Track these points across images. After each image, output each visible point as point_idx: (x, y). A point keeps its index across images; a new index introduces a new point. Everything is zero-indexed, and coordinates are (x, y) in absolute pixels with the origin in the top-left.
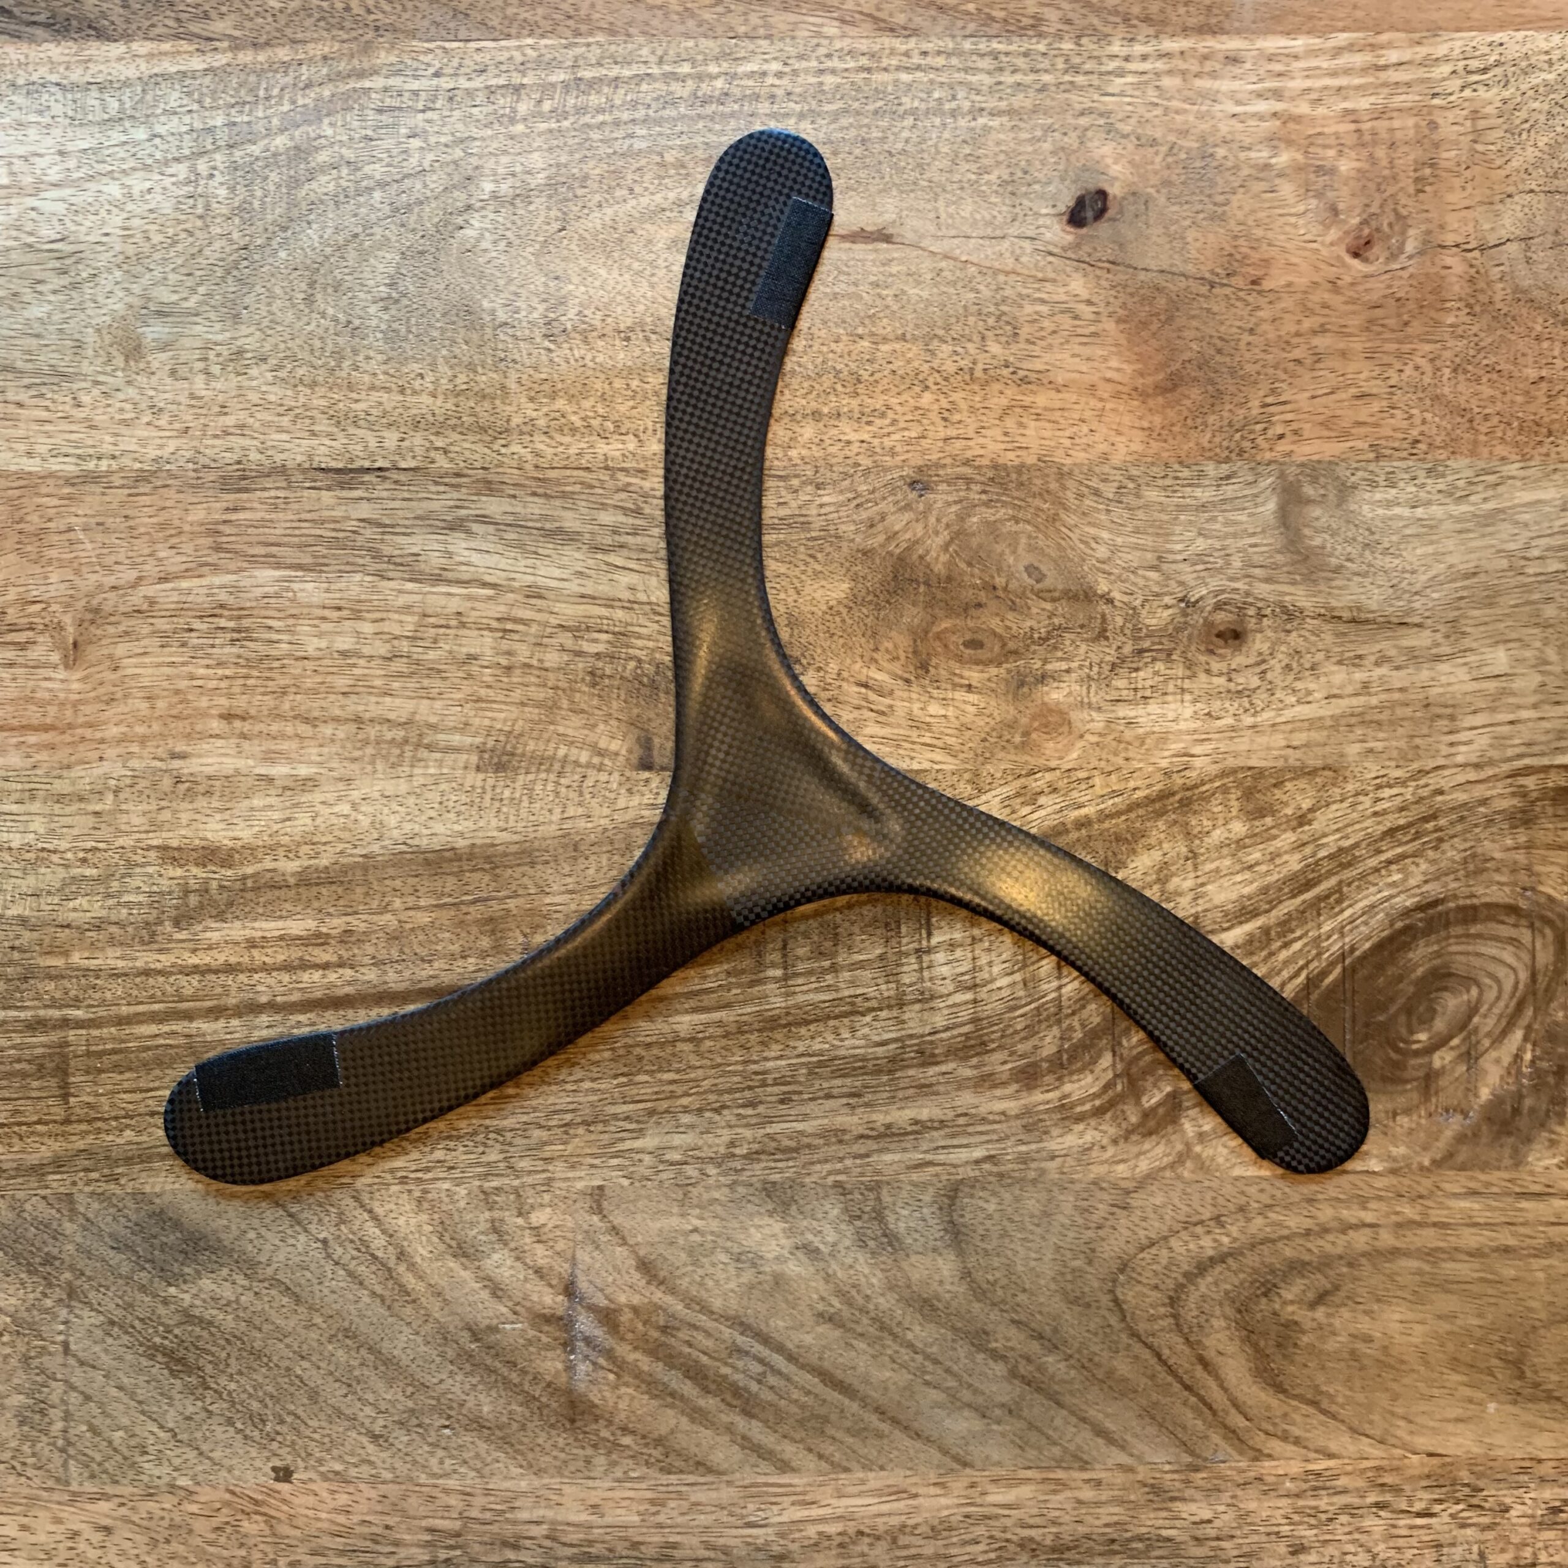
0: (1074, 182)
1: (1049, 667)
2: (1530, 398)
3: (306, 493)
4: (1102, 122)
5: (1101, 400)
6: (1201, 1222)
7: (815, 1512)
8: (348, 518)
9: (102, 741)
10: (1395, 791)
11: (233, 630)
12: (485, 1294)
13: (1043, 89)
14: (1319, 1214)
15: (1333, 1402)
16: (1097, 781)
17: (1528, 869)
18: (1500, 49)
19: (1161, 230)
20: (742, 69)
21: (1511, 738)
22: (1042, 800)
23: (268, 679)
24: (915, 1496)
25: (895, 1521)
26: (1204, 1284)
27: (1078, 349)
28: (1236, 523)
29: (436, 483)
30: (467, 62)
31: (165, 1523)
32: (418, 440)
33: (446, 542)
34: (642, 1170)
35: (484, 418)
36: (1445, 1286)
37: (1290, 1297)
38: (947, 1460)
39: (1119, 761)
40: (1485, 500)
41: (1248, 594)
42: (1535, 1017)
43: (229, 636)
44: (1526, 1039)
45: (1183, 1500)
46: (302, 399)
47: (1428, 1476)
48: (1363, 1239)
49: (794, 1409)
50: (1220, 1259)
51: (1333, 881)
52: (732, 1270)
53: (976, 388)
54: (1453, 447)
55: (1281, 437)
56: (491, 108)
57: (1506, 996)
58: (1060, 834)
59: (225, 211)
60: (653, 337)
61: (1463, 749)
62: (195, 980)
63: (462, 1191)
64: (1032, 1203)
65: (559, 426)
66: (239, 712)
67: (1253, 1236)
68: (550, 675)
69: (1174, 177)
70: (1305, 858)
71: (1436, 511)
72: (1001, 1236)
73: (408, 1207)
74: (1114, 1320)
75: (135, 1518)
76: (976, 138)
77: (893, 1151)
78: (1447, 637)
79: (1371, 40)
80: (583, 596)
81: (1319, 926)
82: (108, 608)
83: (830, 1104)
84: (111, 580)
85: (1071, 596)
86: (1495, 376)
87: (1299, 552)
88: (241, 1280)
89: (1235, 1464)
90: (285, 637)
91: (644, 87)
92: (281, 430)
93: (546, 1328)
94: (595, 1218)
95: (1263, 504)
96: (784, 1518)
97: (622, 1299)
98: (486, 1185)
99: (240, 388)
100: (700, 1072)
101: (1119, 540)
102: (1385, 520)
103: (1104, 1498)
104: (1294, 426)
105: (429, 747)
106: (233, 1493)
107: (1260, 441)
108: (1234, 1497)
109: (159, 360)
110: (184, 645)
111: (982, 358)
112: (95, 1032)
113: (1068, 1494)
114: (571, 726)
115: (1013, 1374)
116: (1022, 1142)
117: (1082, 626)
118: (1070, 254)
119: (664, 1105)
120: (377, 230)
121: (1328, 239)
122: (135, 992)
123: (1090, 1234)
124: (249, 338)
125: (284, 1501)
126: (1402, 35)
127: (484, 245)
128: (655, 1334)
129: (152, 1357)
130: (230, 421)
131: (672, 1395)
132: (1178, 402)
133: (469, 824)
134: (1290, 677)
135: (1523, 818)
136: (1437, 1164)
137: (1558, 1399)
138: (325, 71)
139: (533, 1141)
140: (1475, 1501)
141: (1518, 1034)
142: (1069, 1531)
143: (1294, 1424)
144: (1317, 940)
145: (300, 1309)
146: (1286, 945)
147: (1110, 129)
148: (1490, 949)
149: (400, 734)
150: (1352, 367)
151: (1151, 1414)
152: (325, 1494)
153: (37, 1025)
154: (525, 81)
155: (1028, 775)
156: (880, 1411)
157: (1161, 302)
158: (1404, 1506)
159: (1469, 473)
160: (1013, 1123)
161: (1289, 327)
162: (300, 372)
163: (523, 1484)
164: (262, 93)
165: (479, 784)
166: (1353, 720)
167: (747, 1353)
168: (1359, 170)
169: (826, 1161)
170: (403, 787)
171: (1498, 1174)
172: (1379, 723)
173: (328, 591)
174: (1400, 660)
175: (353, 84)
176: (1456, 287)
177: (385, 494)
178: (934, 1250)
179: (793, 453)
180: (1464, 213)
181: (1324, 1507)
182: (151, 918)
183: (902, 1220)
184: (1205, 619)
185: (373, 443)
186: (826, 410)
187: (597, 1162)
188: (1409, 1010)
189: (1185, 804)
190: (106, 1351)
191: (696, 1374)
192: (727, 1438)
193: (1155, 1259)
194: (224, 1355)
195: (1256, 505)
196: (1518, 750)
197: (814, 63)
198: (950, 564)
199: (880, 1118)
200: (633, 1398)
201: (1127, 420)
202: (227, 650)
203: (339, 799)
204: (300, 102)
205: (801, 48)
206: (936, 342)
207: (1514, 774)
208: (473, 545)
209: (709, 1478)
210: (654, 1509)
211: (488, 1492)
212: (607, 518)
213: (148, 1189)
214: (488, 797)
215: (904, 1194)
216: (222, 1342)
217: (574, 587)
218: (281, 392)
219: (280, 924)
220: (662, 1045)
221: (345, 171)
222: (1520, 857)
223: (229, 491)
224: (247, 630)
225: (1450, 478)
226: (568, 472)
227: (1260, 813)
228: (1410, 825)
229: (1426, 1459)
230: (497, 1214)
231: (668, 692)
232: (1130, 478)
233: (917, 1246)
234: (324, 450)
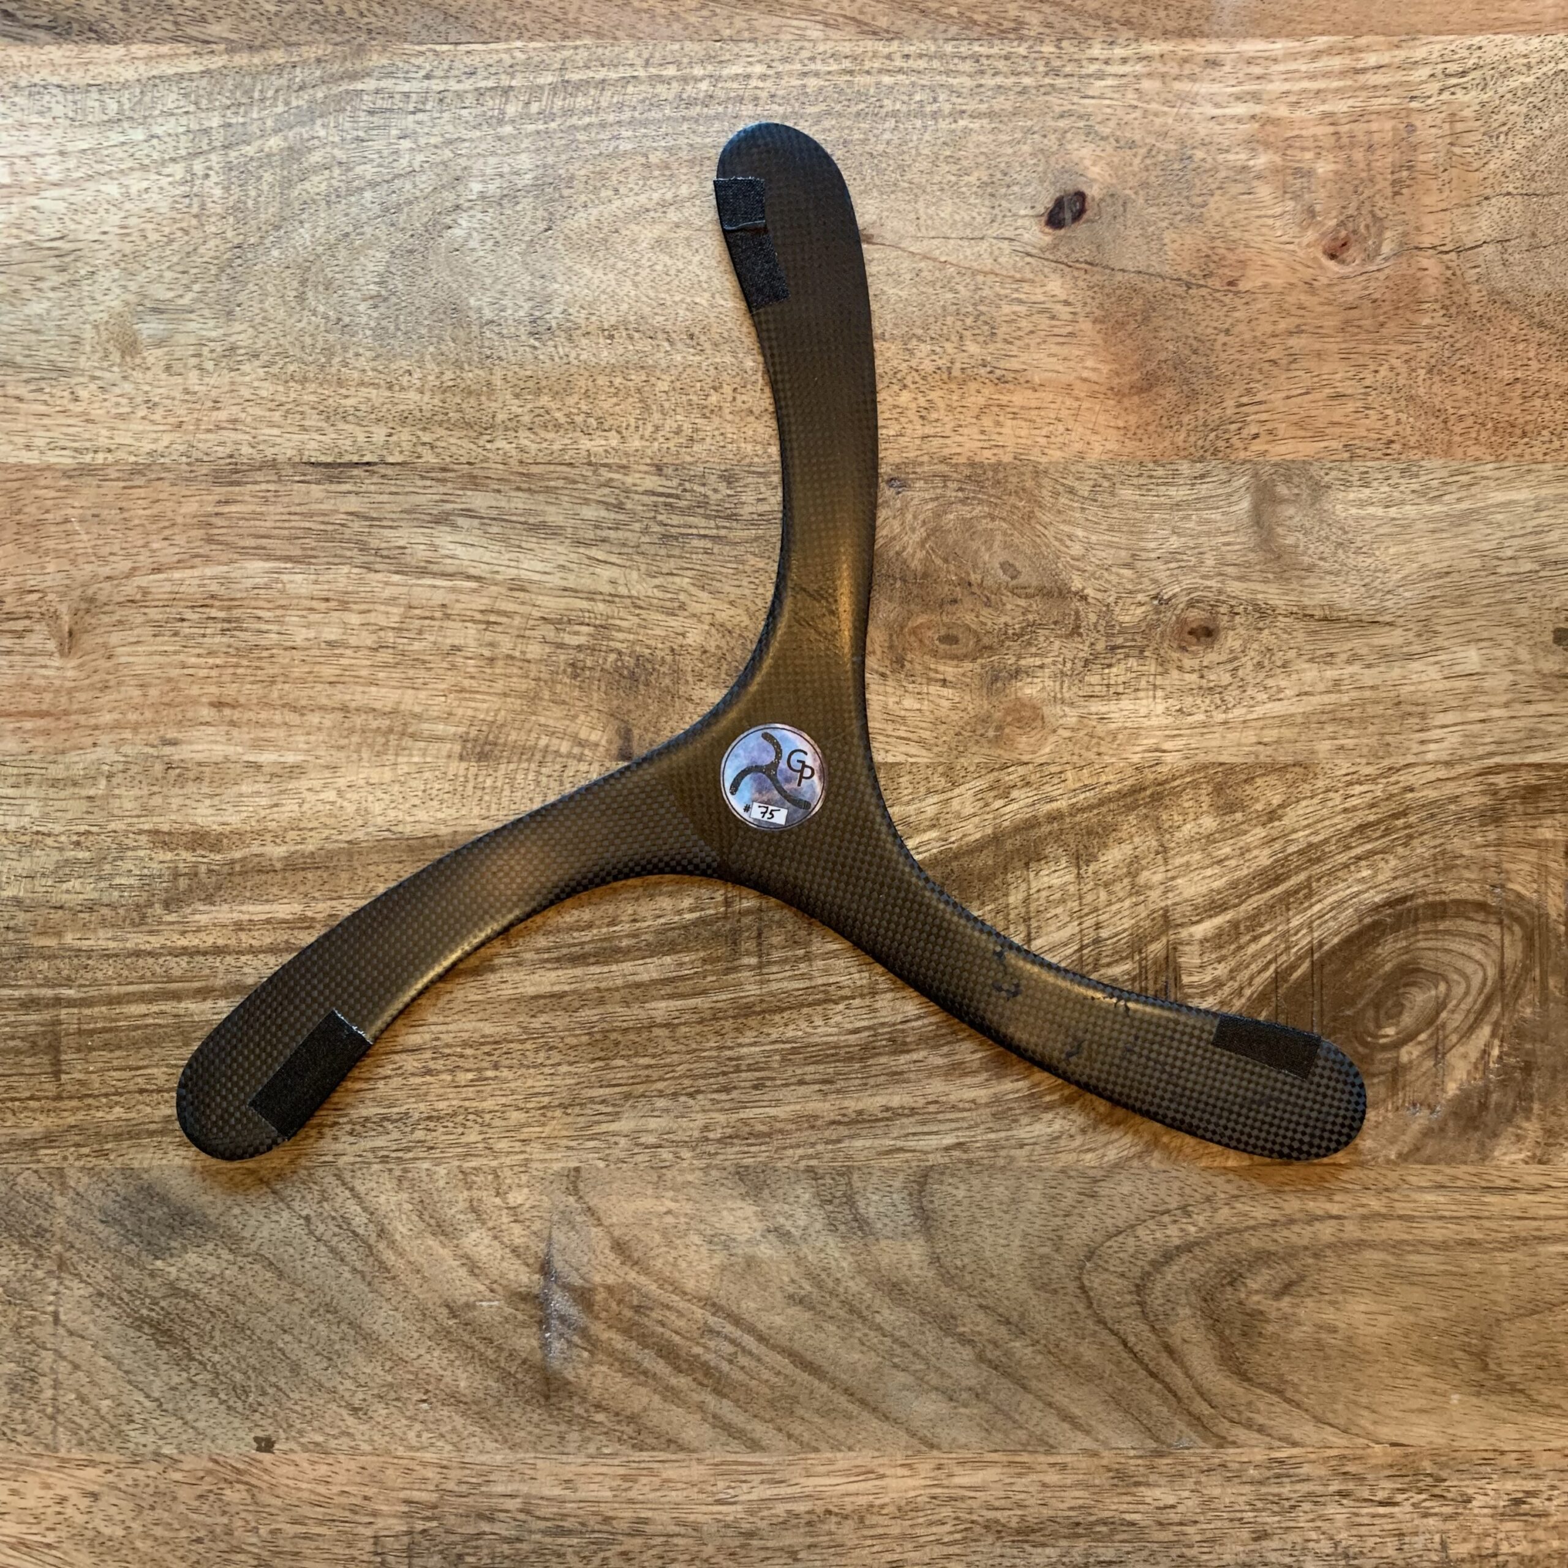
0: (1053, 184)
1: (1023, 662)
2: (1505, 400)
3: (296, 486)
4: (1081, 124)
5: (1077, 399)
6: (1168, 1212)
7: (784, 1491)
9: (96, 727)
10: (1365, 788)
11: (224, 620)
12: (463, 1272)
13: (1024, 91)
14: (1285, 1205)
15: (1297, 1391)
16: (1069, 775)
17: (1498, 866)
18: (1478, 53)
19: (1138, 232)
20: (725, 72)
21: (1482, 736)
22: (1015, 794)
23: (258, 668)
24: (882, 1476)
25: (863, 1500)
26: (1171, 1273)
27: (1055, 349)
28: (1208, 521)
29: (423, 478)
30: (456, 64)
31: (151, 1490)
32: (405, 435)
33: (431, 536)
34: (617, 1153)
35: (470, 414)
36: (1409, 1278)
37: (1255, 1286)
38: (915, 1441)
39: (1091, 755)
40: (1459, 500)
41: (1220, 592)
42: (1503, 1013)
43: (219, 626)
44: (1494, 1035)
45: (1148, 1485)
46: (293, 395)
47: (1391, 1466)
48: (1329, 1231)
49: (764, 1390)
50: (1187, 1248)
51: (1303, 876)
52: (704, 1250)
53: (954, 386)
54: (1426, 447)
55: (1256, 436)
56: (480, 109)
57: (1474, 992)
58: (1033, 827)
59: (219, 210)
60: (637, 335)
61: (1432, 746)
62: (184, 961)
63: (442, 1171)
64: (1000, 1191)
65: (544, 422)
66: (229, 700)
67: (1220, 1226)
68: (533, 667)
69: (1152, 179)
70: (1275, 853)
71: (1409, 510)
72: (970, 1223)
73: (389, 1186)
74: (1080, 1307)
75: (122, 1485)
76: (957, 140)
77: (865, 1137)
78: (1419, 636)
79: (1350, 44)
80: (565, 589)
81: (1288, 921)
82: (102, 597)
83: (802, 1090)
84: (106, 571)
85: (1045, 593)
86: (1470, 377)
87: (1271, 551)
88: (225, 1255)
89: (1200, 1451)
90: (274, 627)
91: (630, 89)
92: (272, 425)
93: (522, 1306)
94: (572, 1199)
95: (1236, 503)
96: (754, 1496)
97: (597, 1279)
98: (466, 1165)
99: (232, 383)
100: (675, 1057)
101: (1094, 538)
102: (1357, 520)
103: (1069, 1482)
104: (1269, 426)
105: (412, 736)
106: (216, 1462)
107: (1235, 440)
108: (1197, 1483)
109: (153, 356)
110: (176, 634)
111: (959, 357)
112: (87, 1011)
113: (1034, 1477)
114: (552, 717)
115: (981, 1358)
116: (991, 1130)
117: (1056, 623)
118: (1047, 255)
119: (641, 1089)
120: (368, 230)
121: (1305, 241)
122: (125, 973)
123: (1058, 1221)
124: (241, 334)
125: (265, 1470)
126: (1382, 38)
127: (472, 244)
128: (628, 1313)
129: (139, 1328)
130: (222, 415)
131: (645, 1373)
132: (1153, 402)
133: (453, 811)
134: (1262, 675)
135: (1493, 816)
136: (1403, 1157)
137: (1522, 1391)
138: (318, 73)
139: (512, 1122)
140: (1437, 1491)
141: (1486, 1030)
142: (1034, 1513)
143: (1258, 1412)
144: (1285, 934)
145: (283, 1284)
146: (1255, 939)
147: (1089, 131)
148: (1458, 945)
149: (385, 723)
150: (1326, 369)
151: (1117, 1400)
152: (305, 1465)
153: (29, 1004)
154: (514, 83)
155: (1001, 769)
156: (848, 1392)
157: (1138, 303)
158: (1366, 1494)
159: (1444, 473)
160: (981, 1111)
161: (1264, 327)
162: (291, 368)
163: (499, 1458)
164: (256, 95)
165: (462, 772)
166: (1324, 718)
167: (719, 1333)
168: (1336, 173)
169: (798, 1146)
170: (388, 775)
171: (1464, 1168)
172: (1350, 721)
173: (316, 582)
174: (1372, 658)
175: (345, 86)
176: (1432, 289)
177: (372, 488)
178: (904, 1235)
180: (1441, 215)
181: (1287, 1495)
182: (142, 901)
183: (872, 1204)
184: (1178, 617)
185: (361, 438)
187: (573, 1144)
188: (1377, 1005)
189: (1157, 799)
190: (94, 1321)
191: (668, 1353)
192: (698, 1416)
193: (1122, 1249)
194: (208, 1327)
195: (1230, 505)
196: (1489, 748)
197: (798, 66)
198: (927, 560)
199: (852, 1105)
200: (606, 1376)
201: (1102, 419)
202: (217, 639)
203: (325, 786)
204: (294, 103)
205: (785, 52)
206: (914, 342)
207: (1484, 773)
208: (458, 538)
209: (681, 1456)
210: (626, 1485)
211: (464, 1465)
212: (590, 513)
213: (136, 1164)
214: (471, 785)
215: (875, 1179)
216: (207, 1315)
217: (556, 580)
218: (272, 388)
219: (267, 907)
220: (638, 1031)
221: (336, 171)
222: (1490, 854)
223: (221, 484)
224: (238, 620)
225: (1423, 479)
226: (552, 468)
227: (1230, 808)
228: (1379, 822)
229: (1390, 1449)
230: (475, 1194)
231: (647, 684)
232: (1104, 477)
233: (887, 1231)
234: (313, 445)
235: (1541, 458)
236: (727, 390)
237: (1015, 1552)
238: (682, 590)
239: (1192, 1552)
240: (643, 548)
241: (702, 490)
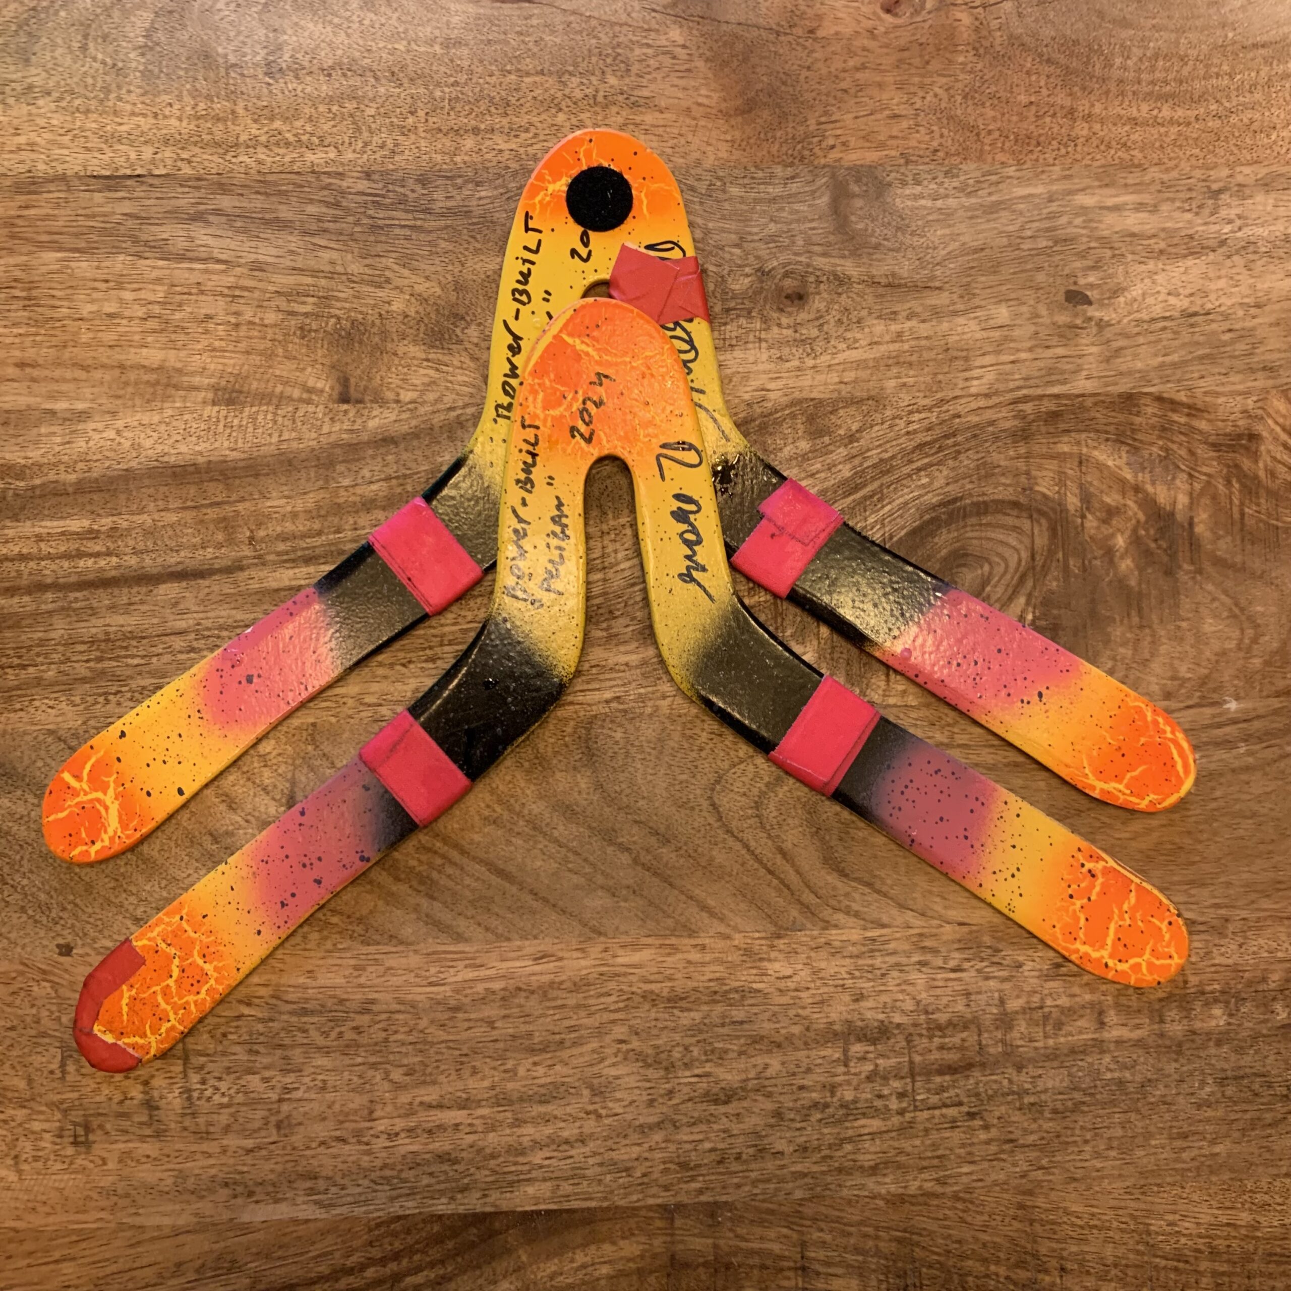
2: (1022, 118)
3: (82, 194)
5: (695, 119)
7: (483, 973)
8: (114, 213)
10: (923, 415)
11: (25, 298)
12: (223, 808)
15: (884, 884)
17: (1028, 473)
21: (1013, 374)
23: (52, 335)
24: (561, 959)
25: (546, 979)
26: (783, 793)
27: (676, 81)
28: (797, 212)
29: (182, 186)
32: (168, 153)
33: (188, 230)
34: (346, 711)
35: (219, 136)
38: (586, 931)
40: (990, 194)
41: (808, 265)
42: (1034, 587)
43: (22, 303)
44: (1028, 603)
45: (770, 960)
46: (78, 123)
47: (959, 941)
49: (467, 893)
51: (876, 484)
54: (964, 154)
55: (833, 147)
57: (1011, 570)
60: (349, 74)
61: (975, 382)
64: (649, 732)
65: (277, 141)
66: (30, 361)
68: (270, 331)
70: (855, 467)
71: (952, 202)
72: (626, 758)
74: (711, 820)
78: (962, 297)
80: (294, 269)
81: (866, 519)
86: (996, 102)
87: (847, 234)
88: (31, 799)
89: (810, 933)
90: (66, 304)
92: (62, 146)
94: (310, 748)
95: (819, 198)
96: (459, 978)
99: (30, 114)
101: (710, 226)
102: (912, 210)
103: (707, 959)
104: (843, 139)
105: (176, 387)
106: (26, 965)
107: (816, 150)
108: (809, 958)
111: (602, 87)
113: (679, 956)
114: (284, 369)
115: (636, 862)
116: (641, 686)
118: (669, 11)
123: (694, 754)
124: (37, 77)
125: (66, 971)
130: (22, 139)
131: (370, 883)
132: (753, 121)
133: (207, 445)
134: (841, 330)
135: (1023, 435)
140: (995, 960)
141: (1022, 600)
142: (681, 985)
143: (854, 901)
148: (998, 535)
149: (153, 377)
150: (885, 96)
151: (744, 894)
156: (534, 893)
157: (739, 46)
158: (940, 964)
159: (977, 174)
160: (634, 672)
161: (837, 65)
162: (77, 102)
165: (214, 414)
166: (890, 362)
167: (428, 850)
170: (156, 418)
172: (910, 364)
173: (98, 268)
174: (925, 316)
176: (965, 34)
177: (142, 194)
178: (575, 768)
179: (458, 159)
181: (878, 965)
184: (777, 285)
185: (133, 156)
186: (483, 127)
189: (763, 428)
191: (388, 867)
192: (414, 916)
193: (744, 776)
194: (18, 857)
195: (814, 199)
196: (1017, 383)
201: (714, 133)
202: (20, 314)
203: (107, 427)
206: (566, 76)
207: (1015, 402)
208: (210, 232)
209: (401, 948)
210: (356, 973)
214: (221, 425)
216: (17, 848)
217: (288, 262)
218: (62, 119)
219: (61, 523)
222: (1021, 465)
223: (21, 193)
224: (35, 298)
225: (962, 178)
226: (284, 176)
227: (820, 434)
228: (935, 441)
229: (957, 928)
231: (361, 342)
232: (718, 178)
233: (562, 766)
234: (96, 161)
235: (1051, 161)
236: (421, 114)
237: (667, 1016)
238: (388, 268)
239: (806, 1013)
240: (357, 236)
241: (402, 190)
